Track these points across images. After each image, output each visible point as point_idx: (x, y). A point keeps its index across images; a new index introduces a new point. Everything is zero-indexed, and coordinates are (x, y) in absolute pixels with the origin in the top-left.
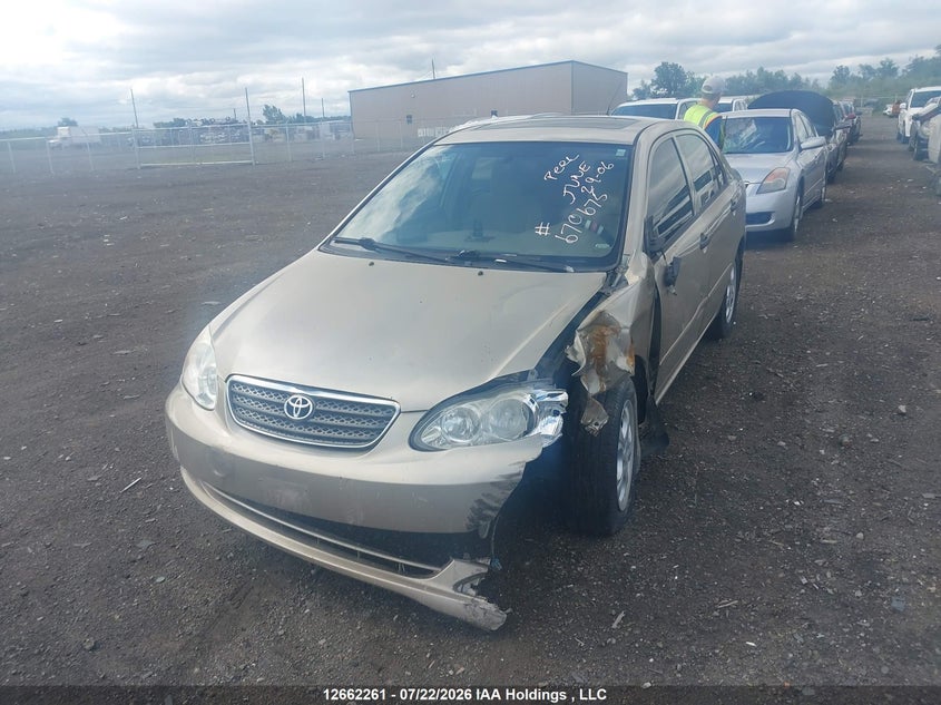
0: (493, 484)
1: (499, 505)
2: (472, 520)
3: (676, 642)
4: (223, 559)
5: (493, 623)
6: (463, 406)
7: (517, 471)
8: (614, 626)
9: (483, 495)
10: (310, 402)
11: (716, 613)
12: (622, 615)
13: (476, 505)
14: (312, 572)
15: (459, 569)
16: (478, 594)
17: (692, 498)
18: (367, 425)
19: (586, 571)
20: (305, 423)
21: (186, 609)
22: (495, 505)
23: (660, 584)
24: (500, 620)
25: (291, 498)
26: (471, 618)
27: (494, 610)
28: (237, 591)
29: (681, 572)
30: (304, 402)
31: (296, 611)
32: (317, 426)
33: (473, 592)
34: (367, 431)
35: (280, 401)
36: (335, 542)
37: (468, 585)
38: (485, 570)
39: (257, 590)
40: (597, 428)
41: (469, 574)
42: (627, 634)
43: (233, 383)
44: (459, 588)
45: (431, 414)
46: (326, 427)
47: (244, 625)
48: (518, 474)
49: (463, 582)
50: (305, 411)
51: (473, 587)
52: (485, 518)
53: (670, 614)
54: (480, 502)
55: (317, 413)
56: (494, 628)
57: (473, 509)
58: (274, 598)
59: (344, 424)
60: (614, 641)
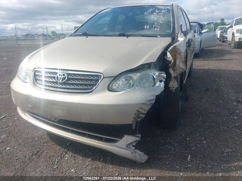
0: (143, 103)
1: (145, 112)
2: (135, 118)
3: (215, 165)
4: (33, 141)
5: (143, 160)
6: (129, 75)
7: (153, 99)
8: (188, 160)
9: (139, 108)
10: (66, 75)
11: (225, 154)
12: (190, 156)
13: (136, 112)
14: (68, 144)
15: (128, 139)
16: (135, 149)
17: (199, 117)
18: (90, 83)
19: (171, 141)
20: (64, 84)
21: (17, 159)
22: (143, 112)
23: (200, 144)
24: (145, 158)
25: (59, 113)
26: (134, 158)
27: (143, 154)
28: (38, 152)
29: (206, 140)
30: (64, 75)
31: (62, 159)
32: (69, 84)
33: (133, 148)
34: (90, 85)
35: (54, 76)
36: (77, 130)
37: (131, 145)
38: (138, 139)
39: (46, 151)
40: (174, 89)
41: (132, 141)
42: (194, 163)
43: (35, 71)
44: (128, 147)
45: (116, 78)
46: (73, 84)
47: (40, 165)
48: (153, 100)
49: (129, 144)
50: (64, 79)
51: (133, 146)
52: (139, 117)
53: (208, 155)
54: (138, 111)
55: (69, 79)
56: (143, 162)
57: (135, 114)
58: (53, 154)
59: (80, 83)
60: (190, 166)
